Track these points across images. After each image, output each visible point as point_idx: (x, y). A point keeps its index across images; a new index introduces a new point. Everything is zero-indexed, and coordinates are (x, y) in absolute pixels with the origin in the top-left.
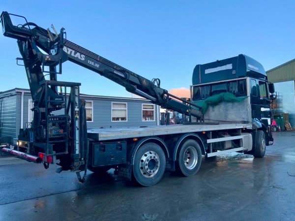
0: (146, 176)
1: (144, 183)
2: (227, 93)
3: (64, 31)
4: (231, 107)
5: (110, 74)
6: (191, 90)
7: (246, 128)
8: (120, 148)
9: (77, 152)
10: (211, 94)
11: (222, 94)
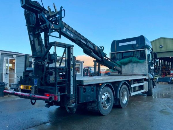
0: (104, 108)
1: (103, 113)
2: (133, 58)
3: (63, 9)
4: (136, 66)
5: (79, 42)
6: (110, 55)
7: (146, 79)
8: (93, 90)
9: (72, 93)
10: (123, 58)
11: (131, 58)
